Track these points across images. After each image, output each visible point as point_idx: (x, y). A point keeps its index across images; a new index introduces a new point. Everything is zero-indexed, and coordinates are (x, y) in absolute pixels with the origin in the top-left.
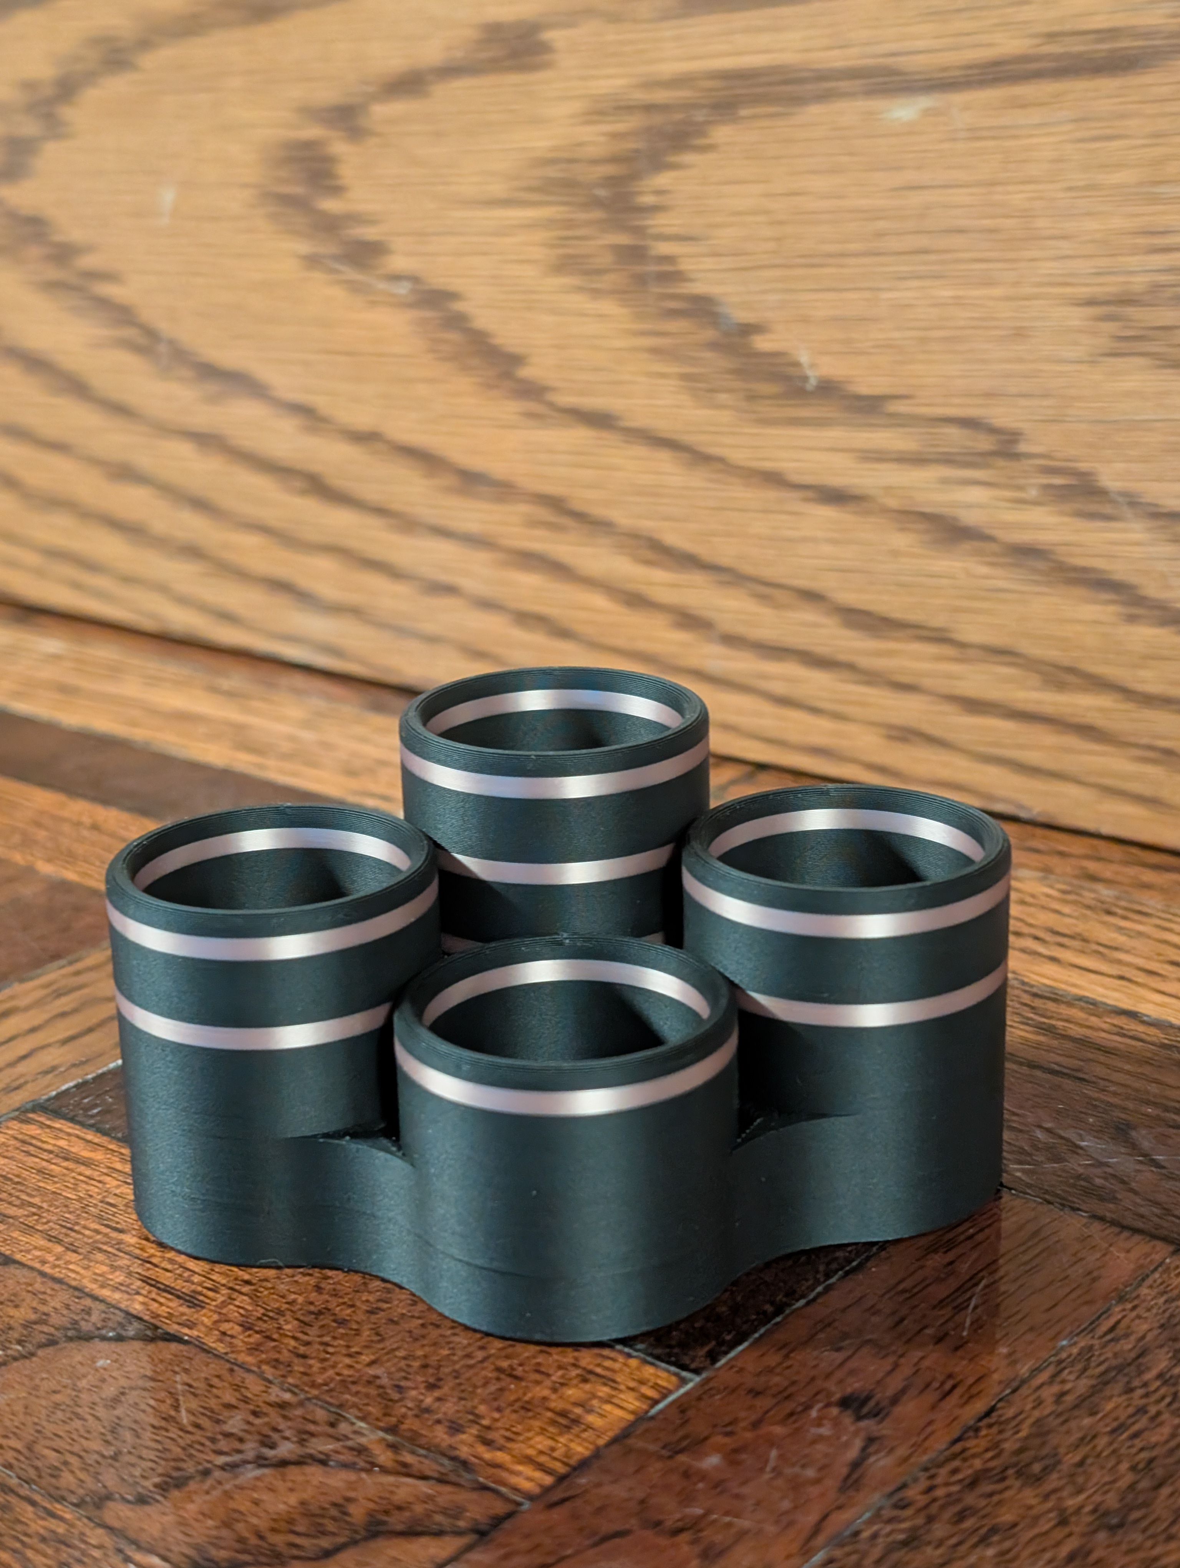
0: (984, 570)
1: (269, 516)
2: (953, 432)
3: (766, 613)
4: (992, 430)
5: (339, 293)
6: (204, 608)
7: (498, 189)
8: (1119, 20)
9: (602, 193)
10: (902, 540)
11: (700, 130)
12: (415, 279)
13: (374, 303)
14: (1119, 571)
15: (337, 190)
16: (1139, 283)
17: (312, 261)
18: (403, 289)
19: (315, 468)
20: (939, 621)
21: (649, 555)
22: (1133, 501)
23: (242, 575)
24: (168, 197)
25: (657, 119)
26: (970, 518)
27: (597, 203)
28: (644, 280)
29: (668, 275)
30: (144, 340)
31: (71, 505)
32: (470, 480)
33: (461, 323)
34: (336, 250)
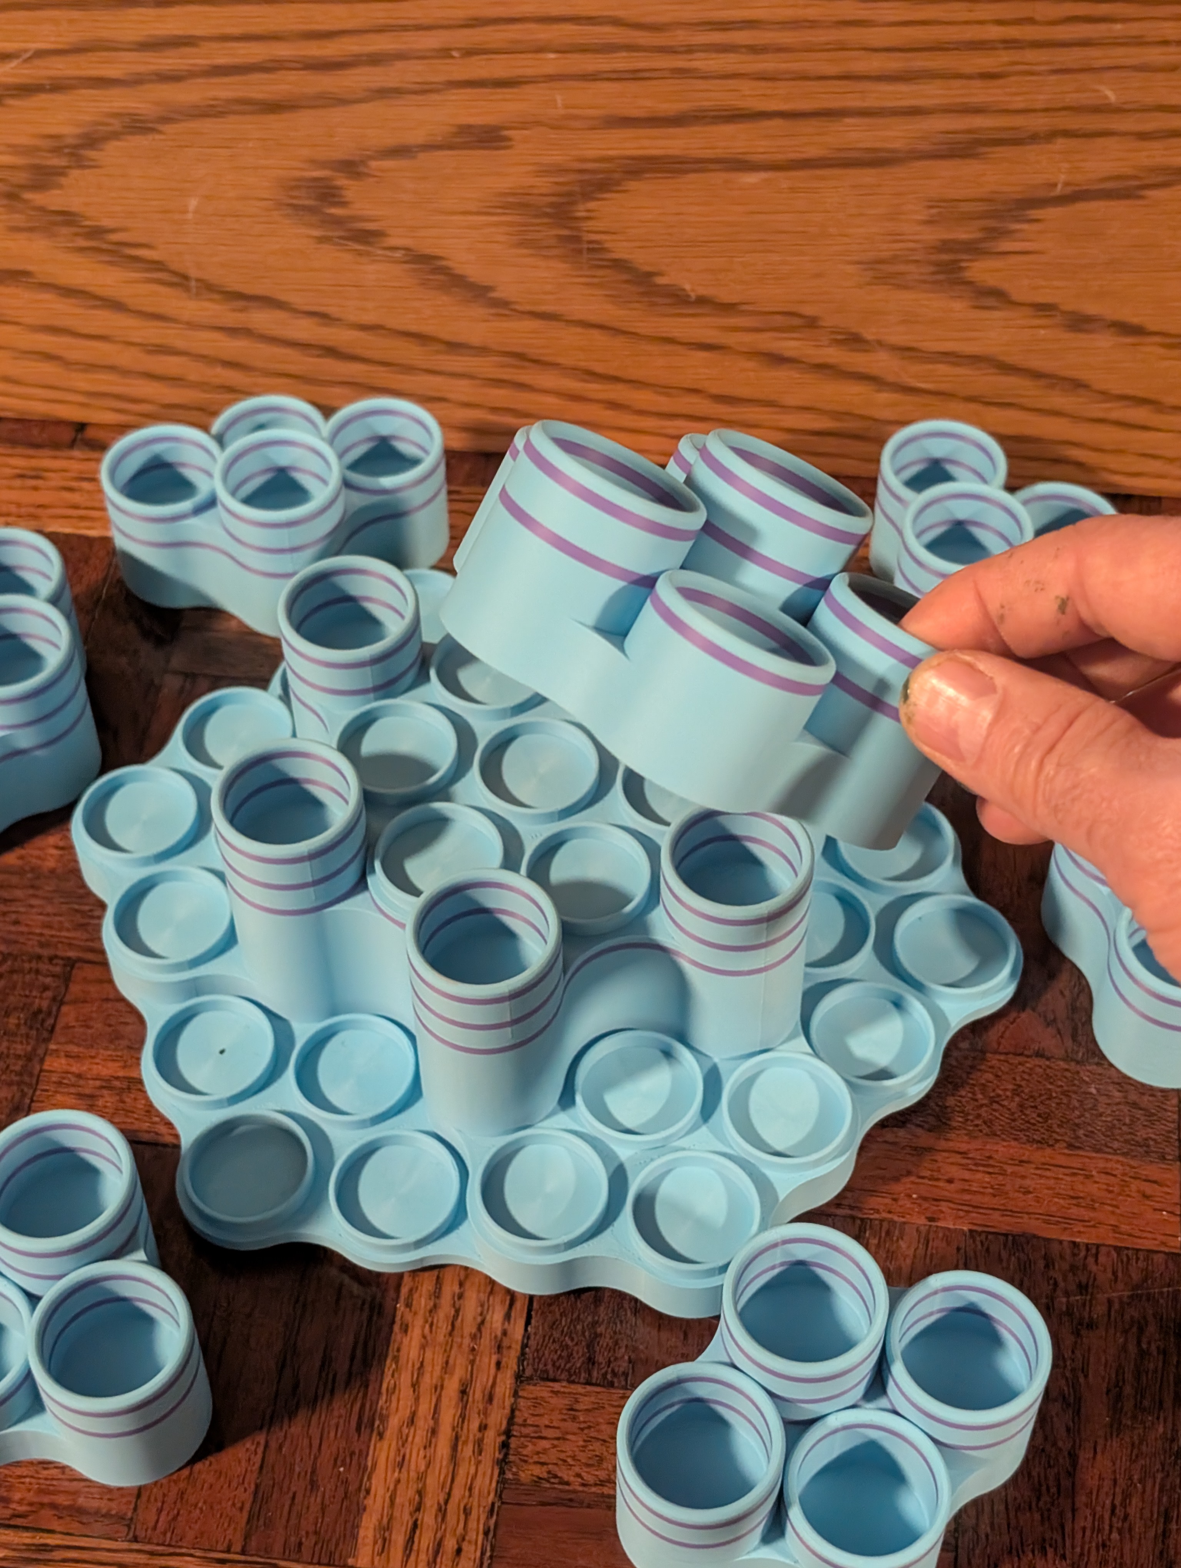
0: (798, 376)
1: (292, 369)
2: (779, 318)
3: (663, 399)
4: (802, 316)
5: (346, 256)
7: (471, 207)
8: (878, 145)
9: (548, 210)
10: (750, 364)
11: (618, 183)
12: (407, 249)
13: (374, 261)
14: (874, 371)
15: (344, 204)
16: (887, 255)
17: (325, 240)
18: (398, 254)
19: (329, 343)
20: (772, 397)
21: (586, 377)
22: (881, 344)
24: (193, 203)
25: (586, 177)
26: (788, 354)
27: (547, 215)
28: (580, 251)
29: (596, 249)
30: (175, 279)
31: (112, 368)
32: (454, 347)
33: (445, 271)
34: (342, 234)
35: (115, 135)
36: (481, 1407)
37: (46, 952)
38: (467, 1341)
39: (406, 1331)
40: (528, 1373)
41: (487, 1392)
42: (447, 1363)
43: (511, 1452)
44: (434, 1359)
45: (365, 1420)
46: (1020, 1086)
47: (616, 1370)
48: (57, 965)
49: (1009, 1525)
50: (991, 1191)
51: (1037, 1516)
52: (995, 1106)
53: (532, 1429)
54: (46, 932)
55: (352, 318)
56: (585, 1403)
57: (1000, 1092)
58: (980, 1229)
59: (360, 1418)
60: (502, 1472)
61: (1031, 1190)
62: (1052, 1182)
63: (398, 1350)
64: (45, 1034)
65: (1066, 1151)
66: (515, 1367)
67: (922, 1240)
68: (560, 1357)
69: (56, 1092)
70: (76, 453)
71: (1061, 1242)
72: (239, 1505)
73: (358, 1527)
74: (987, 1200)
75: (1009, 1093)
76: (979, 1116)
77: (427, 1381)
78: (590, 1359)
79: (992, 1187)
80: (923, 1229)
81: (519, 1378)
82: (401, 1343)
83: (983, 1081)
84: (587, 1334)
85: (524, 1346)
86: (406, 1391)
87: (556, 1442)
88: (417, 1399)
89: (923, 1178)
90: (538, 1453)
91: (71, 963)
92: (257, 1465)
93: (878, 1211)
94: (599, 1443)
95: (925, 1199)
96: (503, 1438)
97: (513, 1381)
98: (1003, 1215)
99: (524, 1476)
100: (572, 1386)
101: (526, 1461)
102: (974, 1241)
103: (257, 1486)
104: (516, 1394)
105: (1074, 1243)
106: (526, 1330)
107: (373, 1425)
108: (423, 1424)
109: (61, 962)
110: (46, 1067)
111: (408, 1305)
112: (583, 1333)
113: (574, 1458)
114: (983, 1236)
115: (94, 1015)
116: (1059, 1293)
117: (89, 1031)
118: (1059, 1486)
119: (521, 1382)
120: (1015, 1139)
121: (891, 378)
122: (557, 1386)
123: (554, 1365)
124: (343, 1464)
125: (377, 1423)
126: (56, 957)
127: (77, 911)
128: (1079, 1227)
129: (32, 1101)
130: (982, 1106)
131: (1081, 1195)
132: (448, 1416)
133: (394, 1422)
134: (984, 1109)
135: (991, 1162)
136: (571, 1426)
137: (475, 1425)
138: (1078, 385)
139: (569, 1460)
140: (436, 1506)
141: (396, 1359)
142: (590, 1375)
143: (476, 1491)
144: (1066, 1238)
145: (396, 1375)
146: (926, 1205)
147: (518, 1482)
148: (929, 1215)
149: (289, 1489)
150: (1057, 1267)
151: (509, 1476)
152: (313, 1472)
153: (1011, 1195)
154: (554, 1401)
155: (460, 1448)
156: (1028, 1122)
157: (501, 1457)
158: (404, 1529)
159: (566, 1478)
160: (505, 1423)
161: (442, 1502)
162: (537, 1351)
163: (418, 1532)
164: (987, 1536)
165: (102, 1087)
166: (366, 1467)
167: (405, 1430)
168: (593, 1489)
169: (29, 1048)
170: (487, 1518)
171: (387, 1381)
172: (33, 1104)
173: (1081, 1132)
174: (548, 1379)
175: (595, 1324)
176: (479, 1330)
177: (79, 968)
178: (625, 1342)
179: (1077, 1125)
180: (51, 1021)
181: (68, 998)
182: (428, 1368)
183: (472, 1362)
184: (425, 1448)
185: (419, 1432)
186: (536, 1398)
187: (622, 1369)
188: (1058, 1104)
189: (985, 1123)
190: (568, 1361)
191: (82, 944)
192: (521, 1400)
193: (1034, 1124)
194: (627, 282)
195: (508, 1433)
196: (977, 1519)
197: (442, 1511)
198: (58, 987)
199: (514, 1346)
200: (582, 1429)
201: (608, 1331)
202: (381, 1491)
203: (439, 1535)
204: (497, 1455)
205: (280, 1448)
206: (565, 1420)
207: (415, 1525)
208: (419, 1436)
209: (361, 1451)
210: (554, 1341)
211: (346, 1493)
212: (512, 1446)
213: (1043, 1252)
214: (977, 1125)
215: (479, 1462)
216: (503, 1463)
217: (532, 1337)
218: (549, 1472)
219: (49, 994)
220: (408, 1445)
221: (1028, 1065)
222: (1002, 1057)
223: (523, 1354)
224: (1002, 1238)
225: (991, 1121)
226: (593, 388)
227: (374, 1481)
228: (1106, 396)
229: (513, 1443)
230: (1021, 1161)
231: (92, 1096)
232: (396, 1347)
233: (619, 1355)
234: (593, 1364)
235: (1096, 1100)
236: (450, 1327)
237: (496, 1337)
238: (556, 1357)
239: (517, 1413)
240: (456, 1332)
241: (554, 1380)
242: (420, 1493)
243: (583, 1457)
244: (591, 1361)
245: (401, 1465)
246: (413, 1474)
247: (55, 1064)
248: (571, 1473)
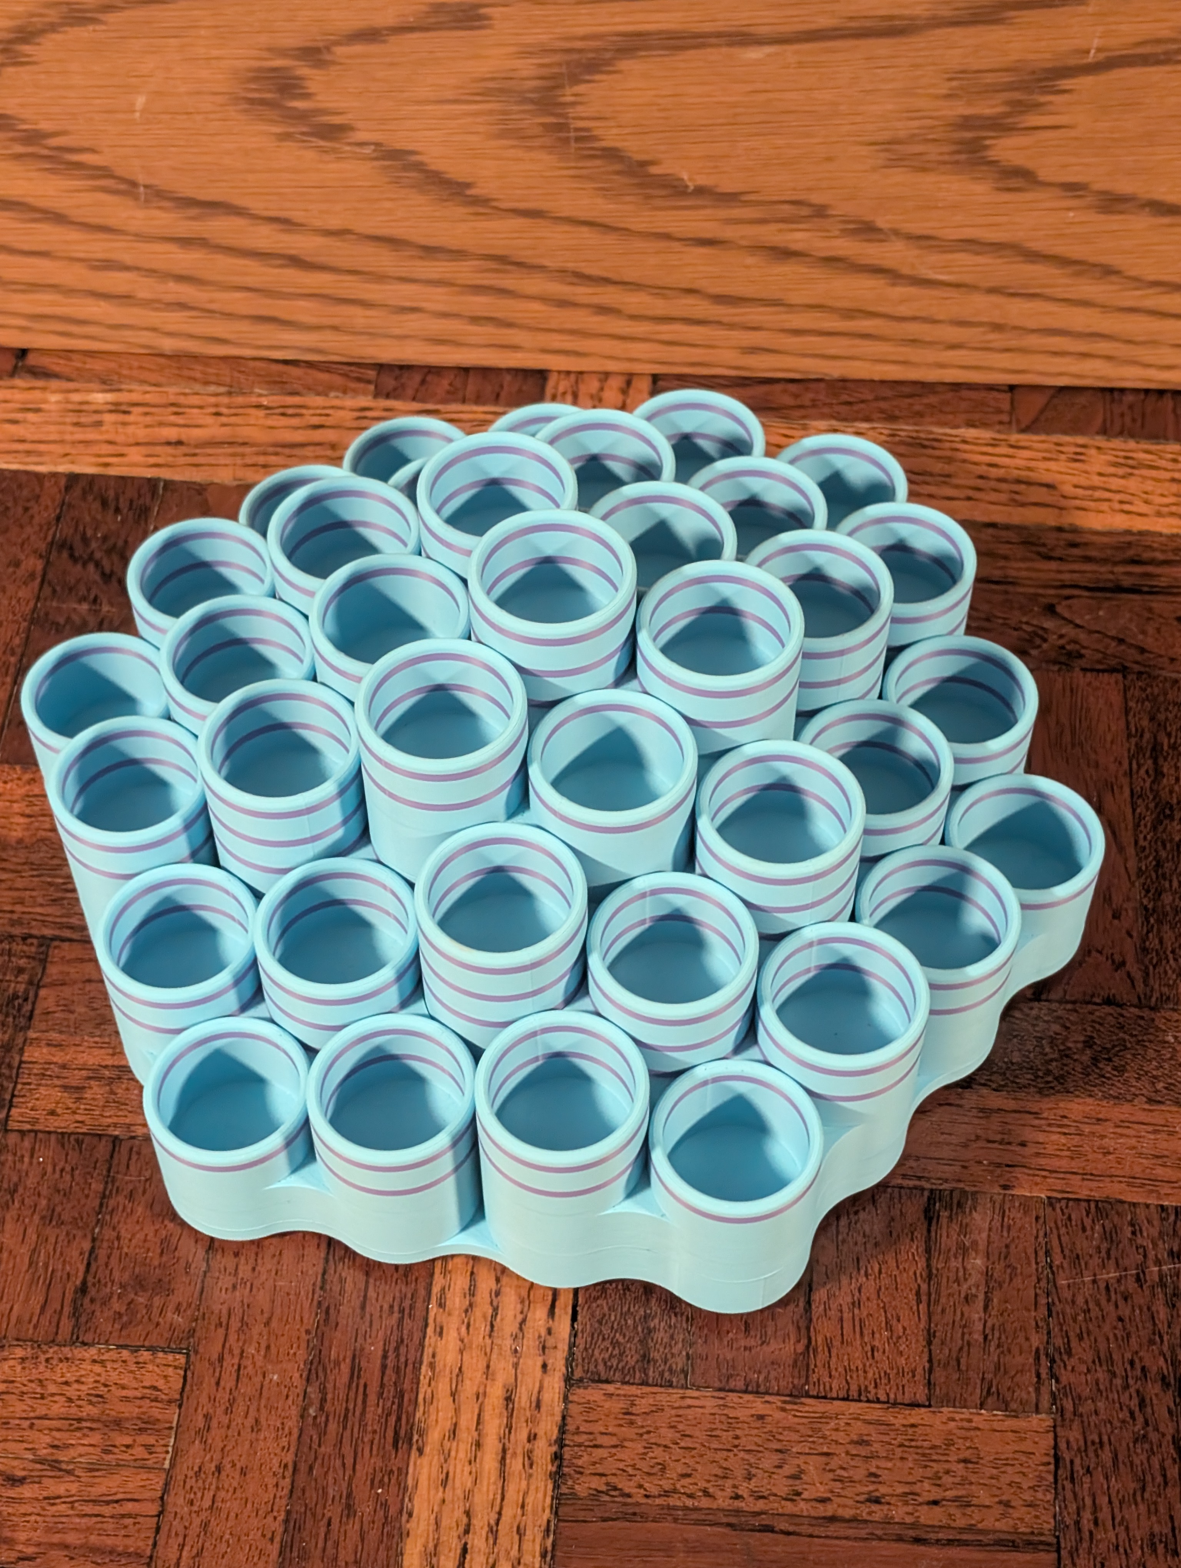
0: (806, 270)
1: (253, 281)
2: (786, 207)
3: (658, 302)
4: (810, 205)
5: (310, 154)
6: (191, 336)
7: (449, 94)
8: (895, 12)
9: (533, 95)
10: (752, 260)
11: (609, 62)
12: (377, 144)
13: (342, 159)
14: (887, 264)
15: (307, 96)
16: (902, 134)
17: (286, 137)
18: (368, 150)
19: (293, 252)
20: (777, 295)
21: (575, 280)
22: (896, 233)
23: (229, 316)
24: (140, 101)
25: (574, 57)
26: (794, 247)
27: (529, 101)
28: (567, 140)
29: (585, 137)
30: (122, 187)
31: (54, 287)
32: (430, 251)
33: (419, 167)
34: (304, 129)
35: (53, 28)
36: (528, 1414)
37: (17, 931)
38: (508, 1342)
39: (441, 1334)
40: (578, 1374)
41: (534, 1399)
42: (488, 1367)
43: (565, 1463)
44: (474, 1364)
45: (402, 1433)
46: (1092, 1038)
47: (674, 1367)
48: (32, 944)
49: (1113, 1519)
50: (1068, 1153)
51: (1142, 1508)
52: (1065, 1061)
53: (585, 1437)
54: (18, 908)
55: (318, 223)
56: (643, 1405)
57: (1070, 1045)
58: (1059, 1196)
59: (396, 1433)
60: (556, 1487)
61: (1111, 1149)
62: (1133, 1142)
63: (434, 1356)
64: (22, 1022)
65: (1147, 1106)
66: (564, 1369)
67: (997, 1211)
68: (611, 1356)
69: (40, 1085)
70: (18, 382)
71: (1147, 1206)
72: (269, 1535)
73: (402, 1554)
74: (1064, 1164)
75: (1080, 1046)
76: (1048, 1072)
77: (469, 1388)
78: (644, 1356)
79: (1069, 1149)
80: (998, 1199)
81: (569, 1380)
82: (435, 1347)
83: (1052, 1034)
84: (640, 1329)
85: (572, 1345)
86: (444, 1401)
87: (613, 1450)
88: (457, 1411)
89: (994, 1142)
90: (594, 1464)
91: (45, 942)
92: (286, 1491)
93: (946, 1181)
94: (661, 1449)
95: (999, 1165)
96: (554, 1448)
97: (563, 1384)
98: (1083, 1179)
99: (581, 1490)
100: (626, 1387)
101: (581, 1473)
102: (1054, 1209)
103: (288, 1513)
104: (566, 1399)
105: (1162, 1206)
106: (573, 1326)
107: (411, 1439)
108: (466, 1436)
109: (35, 941)
110: (24, 1059)
111: (441, 1305)
112: (635, 1327)
113: (633, 1466)
114: (1063, 1203)
115: (75, 998)
116: (1150, 1263)
117: (72, 1017)
118: (1164, 1476)
119: (571, 1386)
120: (1090, 1096)
121: (906, 271)
122: (610, 1388)
123: (605, 1364)
124: (381, 1484)
125: (415, 1437)
126: (31, 936)
127: (50, 884)
128: (1166, 1189)
129: (13, 1096)
130: (1052, 1060)
131: (1166, 1153)
132: (493, 1426)
133: (434, 1436)
134: (1054, 1064)
135: (1066, 1121)
136: (630, 1432)
137: (524, 1435)
138: (1108, 271)
139: (629, 1469)
140: (486, 1529)
141: (432, 1366)
142: (646, 1375)
143: (529, 1508)
144: (1152, 1201)
145: (433, 1383)
146: (998, 1171)
147: (574, 1496)
148: (1002, 1182)
149: (324, 1515)
150: (1145, 1234)
151: (564, 1490)
152: (349, 1495)
153: (1090, 1157)
154: (607, 1405)
155: (508, 1461)
156: (1103, 1076)
157: (554, 1469)
158: (452, 1554)
159: (627, 1490)
160: (556, 1431)
161: (492, 1522)
162: (586, 1349)
163: (468, 1557)
164: (1091, 1533)
165: (90, 1078)
166: (406, 1488)
167: (447, 1444)
168: (658, 1501)
169: (7, 1037)
170: (544, 1538)
171: (423, 1389)
172: (15, 1100)
173: (1160, 1086)
174: (600, 1381)
175: (646, 1317)
176: (521, 1329)
177: (55, 947)
178: (681, 1336)
179: (1154, 1077)
180: (28, 1007)
181: (46, 980)
182: (467, 1373)
183: (516, 1366)
184: (470, 1463)
185: (462, 1446)
186: (588, 1402)
187: (680, 1366)
188: (1134, 1055)
189: (1056, 1079)
190: (620, 1361)
191: (58, 920)
192: (570, 1406)
193: (1109, 1078)
194: (618, 173)
195: (561, 1443)
196: (1078, 1514)
197: (493, 1531)
198: (33, 968)
199: (560, 1346)
200: (641, 1435)
201: (662, 1324)
202: (425, 1514)
203: (491, 1561)
204: (549, 1467)
205: (311, 1468)
206: (621, 1426)
207: (465, 1550)
208: (462, 1449)
209: (399, 1469)
210: (604, 1339)
211: (386, 1518)
212: (566, 1456)
213: (1129, 1218)
214: (1048, 1082)
215: (530, 1476)
216: (557, 1477)
217: (580, 1335)
218: (607, 1484)
219: (24, 977)
220: (451, 1461)
221: (1097, 1014)
222: (1069, 1006)
223: (571, 1354)
224: (1084, 1204)
225: (1062, 1076)
226: (582, 293)
227: (416, 1502)
228: (1138, 282)
229: (567, 1453)
230: (1099, 1120)
231: (80, 1089)
232: (431, 1350)
233: (675, 1350)
234: (649, 1362)
235: (1174, 1049)
236: (488, 1328)
237: (540, 1337)
238: (607, 1356)
239: (569, 1419)
240: (495, 1334)
241: (607, 1382)
242: (468, 1513)
243: (644, 1466)
244: (645, 1358)
245: (445, 1483)
246: (459, 1492)
247: (35, 1054)
248: (632, 1484)
